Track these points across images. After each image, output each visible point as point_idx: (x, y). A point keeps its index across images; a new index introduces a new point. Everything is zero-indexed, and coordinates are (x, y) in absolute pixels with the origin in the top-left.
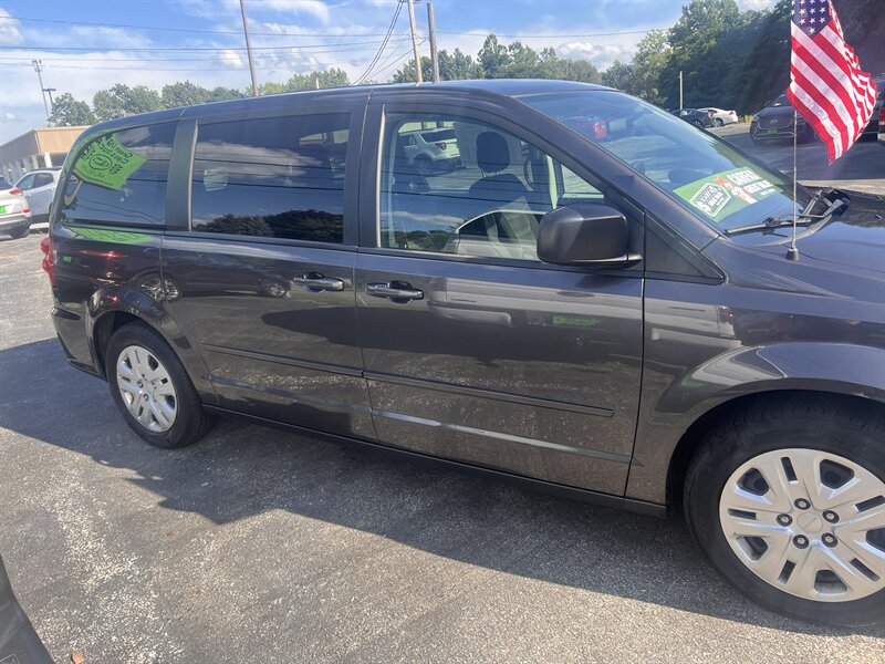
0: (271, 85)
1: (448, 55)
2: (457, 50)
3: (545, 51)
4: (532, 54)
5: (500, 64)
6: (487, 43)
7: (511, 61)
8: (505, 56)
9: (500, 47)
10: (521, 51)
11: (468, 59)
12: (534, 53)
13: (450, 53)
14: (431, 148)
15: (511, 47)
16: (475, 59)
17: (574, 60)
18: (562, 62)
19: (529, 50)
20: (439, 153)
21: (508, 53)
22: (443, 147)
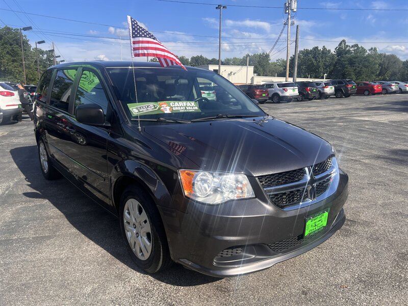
0: (235, 58)
1: (319, 49)
2: (324, 47)
3: (372, 49)
4: (364, 50)
5: (346, 54)
6: (340, 44)
7: (352, 53)
8: (349, 50)
9: (347, 46)
10: (358, 48)
11: (329, 51)
12: (365, 50)
13: (320, 48)
14: (280, 90)
15: (352, 46)
16: (333, 51)
17: (387, 54)
18: (381, 55)
19: (362, 48)
20: (282, 93)
21: (351, 49)
22: (286, 91)
